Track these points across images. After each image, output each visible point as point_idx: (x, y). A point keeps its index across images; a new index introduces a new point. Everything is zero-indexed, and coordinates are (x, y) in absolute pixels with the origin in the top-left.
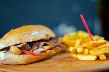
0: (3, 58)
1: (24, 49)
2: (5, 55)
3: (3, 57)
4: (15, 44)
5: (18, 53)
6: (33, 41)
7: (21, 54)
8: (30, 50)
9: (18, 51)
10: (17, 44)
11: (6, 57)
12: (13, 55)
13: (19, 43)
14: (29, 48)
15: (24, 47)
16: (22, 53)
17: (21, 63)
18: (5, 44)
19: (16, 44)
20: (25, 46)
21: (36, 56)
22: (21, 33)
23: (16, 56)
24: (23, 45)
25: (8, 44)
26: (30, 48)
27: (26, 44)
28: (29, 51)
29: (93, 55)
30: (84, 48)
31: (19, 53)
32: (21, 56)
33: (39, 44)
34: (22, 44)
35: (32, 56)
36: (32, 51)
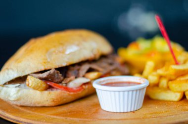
0: (15, 96)
1: (52, 81)
2: (19, 91)
3: (15, 94)
4: (35, 71)
5: (40, 87)
6: (68, 64)
7: (46, 89)
8: (63, 82)
9: (41, 84)
10: (40, 70)
11: (20, 93)
12: (32, 91)
13: (43, 69)
14: (60, 78)
15: (51, 77)
16: (48, 86)
17: (47, 105)
18: (18, 70)
19: (38, 71)
20: (53, 75)
21: (72, 93)
22: (47, 50)
23: (38, 92)
24: (49, 74)
25: (23, 71)
26: (62, 78)
27: (54, 72)
28: (60, 85)
29: (175, 92)
30: (161, 77)
31: (42, 88)
32: (46, 92)
33: (78, 70)
34: (48, 72)
35: (65, 92)
36: (66, 84)
